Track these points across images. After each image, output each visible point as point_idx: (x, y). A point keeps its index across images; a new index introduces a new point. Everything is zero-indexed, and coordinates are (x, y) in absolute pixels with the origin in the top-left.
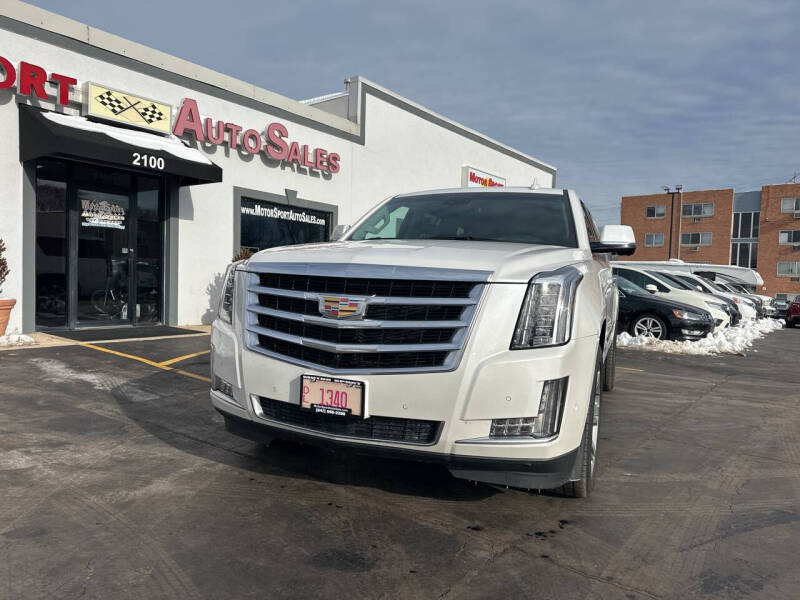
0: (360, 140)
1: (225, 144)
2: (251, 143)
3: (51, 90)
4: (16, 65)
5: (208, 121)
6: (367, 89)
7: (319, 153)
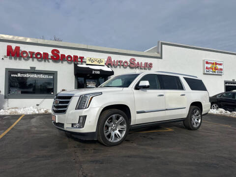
0: (161, 58)
1: (119, 65)
2: (126, 64)
3: (79, 60)
4: (72, 56)
5: (114, 61)
6: (162, 44)
7: (146, 64)
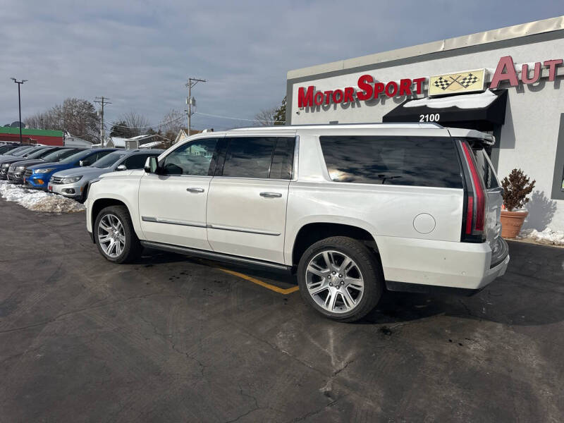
1: (548, 79)
4: (398, 83)
5: (526, 67)
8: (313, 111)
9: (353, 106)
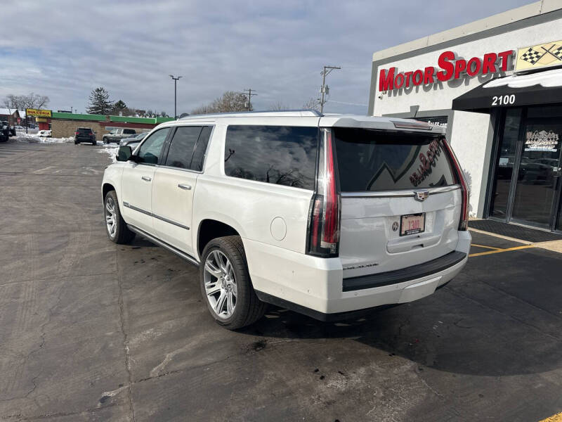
8: (395, 95)
9: (435, 88)
